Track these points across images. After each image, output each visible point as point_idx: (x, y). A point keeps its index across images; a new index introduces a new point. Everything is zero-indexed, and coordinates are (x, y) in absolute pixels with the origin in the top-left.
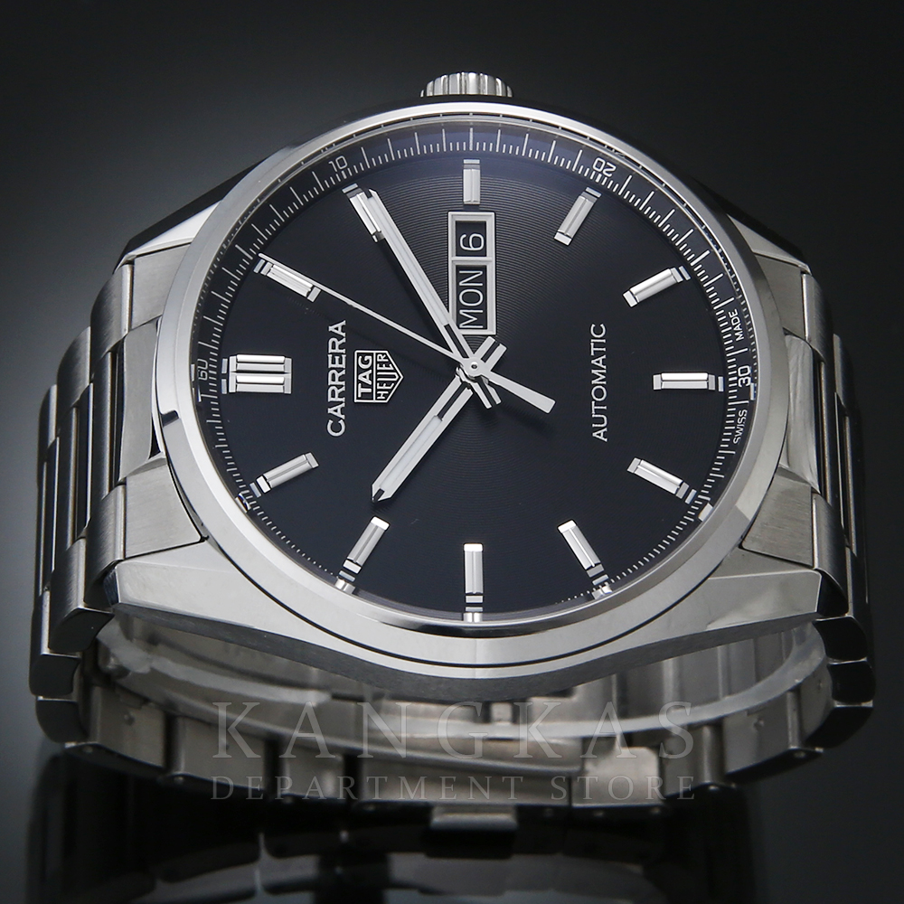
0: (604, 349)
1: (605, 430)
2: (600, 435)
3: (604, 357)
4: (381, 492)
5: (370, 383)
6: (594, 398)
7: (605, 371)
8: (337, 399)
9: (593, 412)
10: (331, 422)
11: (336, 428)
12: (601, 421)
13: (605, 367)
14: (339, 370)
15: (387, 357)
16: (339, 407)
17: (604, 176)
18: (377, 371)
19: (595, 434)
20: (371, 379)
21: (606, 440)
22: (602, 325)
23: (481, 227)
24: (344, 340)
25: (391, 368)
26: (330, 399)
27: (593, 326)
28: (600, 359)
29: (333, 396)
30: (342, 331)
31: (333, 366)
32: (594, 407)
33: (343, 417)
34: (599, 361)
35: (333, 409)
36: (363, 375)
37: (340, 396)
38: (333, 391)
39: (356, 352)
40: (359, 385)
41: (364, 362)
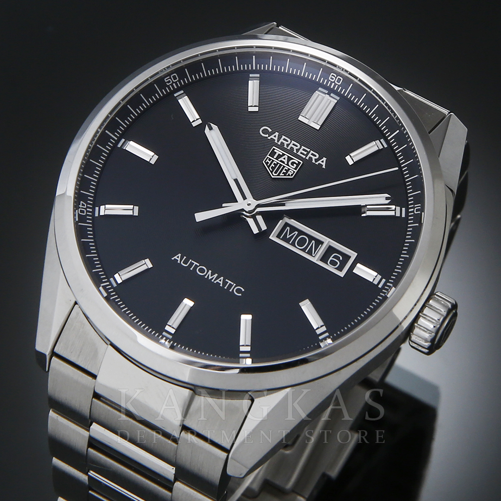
0: (226, 288)
1: (179, 262)
2: (177, 257)
3: (221, 285)
4: (211, 128)
5: (279, 160)
6: (201, 267)
7: (213, 281)
8: (281, 140)
9: (192, 261)
10: (270, 130)
11: (265, 131)
12: (185, 262)
13: (215, 282)
14: (298, 150)
15: (289, 175)
16: (276, 139)
18: (284, 167)
19: (180, 255)
20: (281, 161)
21: (173, 259)
22: (240, 295)
24: (314, 161)
25: (281, 174)
26: (284, 137)
27: (243, 290)
28: (221, 283)
29: (284, 139)
30: (319, 164)
31: (302, 149)
32: (195, 263)
33: (269, 138)
34: (220, 281)
35: (277, 136)
36: (286, 159)
37: (282, 143)
38: (287, 141)
39: (302, 162)
40: (281, 154)
41: (293, 163)
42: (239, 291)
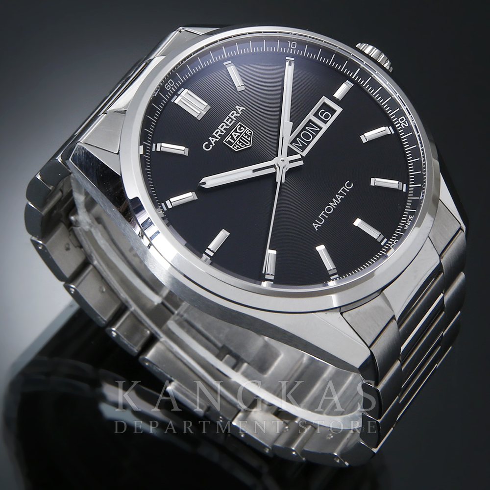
0: (345, 194)
1: (320, 226)
2: (316, 226)
3: (343, 197)
4: (204, 183)
5: (236, 139)
6: (326, 210)
7: (339, 203)
8: (217, 136)
9: (320, 215)
10: (207, 143)
11: (207, 147)
12: (321, 221)
13: (340, 201)
14: (227, 125)
15: (251, 134)
16: (215, 139)
17: (400, 126)
18: (242, 136)
19: (314, 224)
20: (237, 138)
21: (317, 230)
22: (352, 184)
23: (333, 111)
24: (239, 115)
25: (249, 139)
26: (214, 134)
27: (348, 182)
28: (341, 197)
29: (216, 134)
30: (241, 112)
31: (226, 122)
32: (322, 213)
33: (214, 144)
34: (339, 197)
35: (212, 138)
36: (236, 133)
37: (219, 136)
38: (218, 132)
39: (240, 123)
40: (231, 137)
41: (240, 129)
42: (349, 185)
